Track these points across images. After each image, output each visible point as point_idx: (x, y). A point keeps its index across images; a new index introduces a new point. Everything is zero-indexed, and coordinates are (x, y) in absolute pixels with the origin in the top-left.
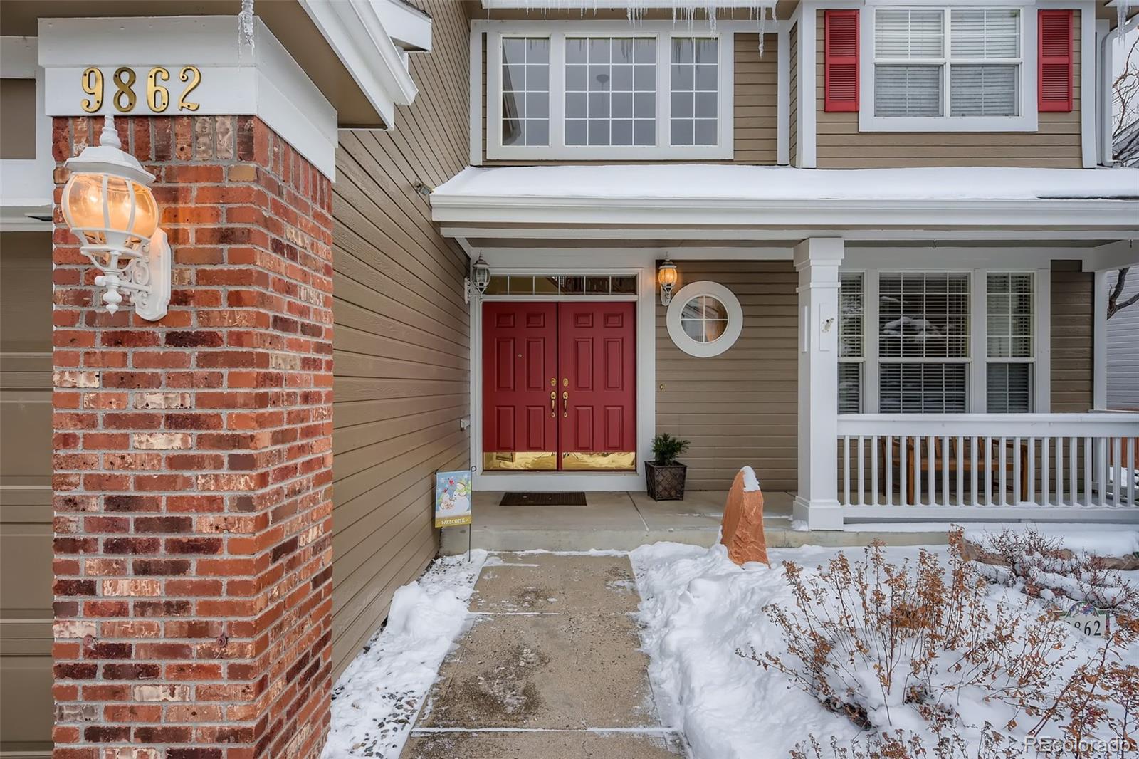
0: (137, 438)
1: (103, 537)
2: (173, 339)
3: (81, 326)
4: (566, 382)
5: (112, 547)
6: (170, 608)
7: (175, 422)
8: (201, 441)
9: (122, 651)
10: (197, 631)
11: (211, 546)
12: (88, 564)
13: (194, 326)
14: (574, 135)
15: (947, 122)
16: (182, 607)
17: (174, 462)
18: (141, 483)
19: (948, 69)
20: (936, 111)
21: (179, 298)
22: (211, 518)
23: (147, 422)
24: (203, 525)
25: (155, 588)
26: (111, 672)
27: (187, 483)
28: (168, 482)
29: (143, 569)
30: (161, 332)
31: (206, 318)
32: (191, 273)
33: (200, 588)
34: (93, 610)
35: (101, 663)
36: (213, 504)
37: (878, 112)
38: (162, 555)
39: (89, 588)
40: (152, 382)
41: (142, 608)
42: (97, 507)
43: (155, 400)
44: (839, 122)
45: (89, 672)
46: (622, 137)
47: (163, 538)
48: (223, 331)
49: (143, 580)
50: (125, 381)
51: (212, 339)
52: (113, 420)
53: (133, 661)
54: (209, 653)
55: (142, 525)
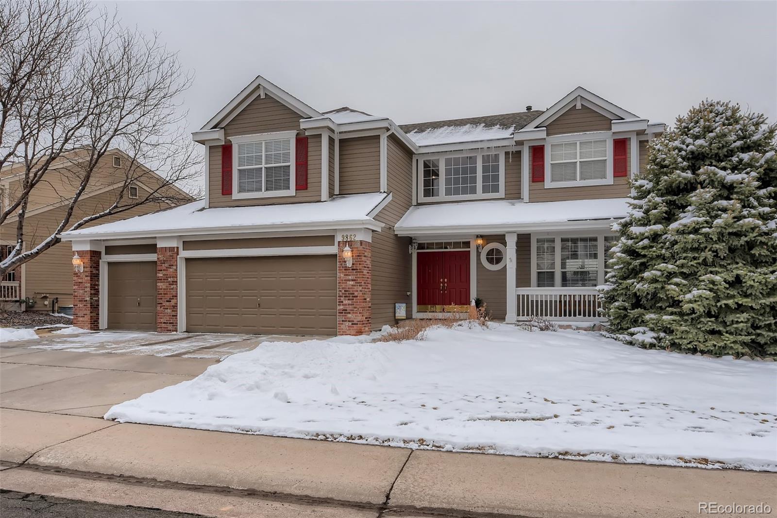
0: (348, 282)
1: (344, 295)
2: (352, 269)
3: (341, 268)
4: (446, 280)
5: (345, 297)
6: (352, 305)
7: (352, 280)
8: (356, 283)
9: (346, 310)
10: (355, 308)
11: (357, 297)
12: (342, 299)
13: (355, 268)
14: (448, 192)
15: (579, 183)
16: (353, 304)
17: (352, 285)
18: (348, 288)
19: (578, 163)
20: (575, 179)
21: (353, 264)
22: (357, 293)
23: (349, 280)
24: (356, 294)
25: (350, 302)
26: (345, 313)
27: (354, 288)
28: (351, 288)
29: (349, 300)
30: (351, 268)
31: (356, 267)
32: (354, 261)
33: (356, 302)
34: (343, 305)
35: (344, 312)
36: (357, 291)
37: (553, 180)
38: (351, 298)
39: (342, 302)
40: (350, 275)
41: (348, 305)
42: (343, 291)
43: (350, 278)
44: (538, 185)
45: (342, 313)
46: (465, 192)
47: (351, 295)
48: (358, 268)
49: (349, 301)
50: (347, 275)
51: (357, 269)
52: (345, 280)
53: (348, 311)
54: (356, 311)
55: (348, 294)
